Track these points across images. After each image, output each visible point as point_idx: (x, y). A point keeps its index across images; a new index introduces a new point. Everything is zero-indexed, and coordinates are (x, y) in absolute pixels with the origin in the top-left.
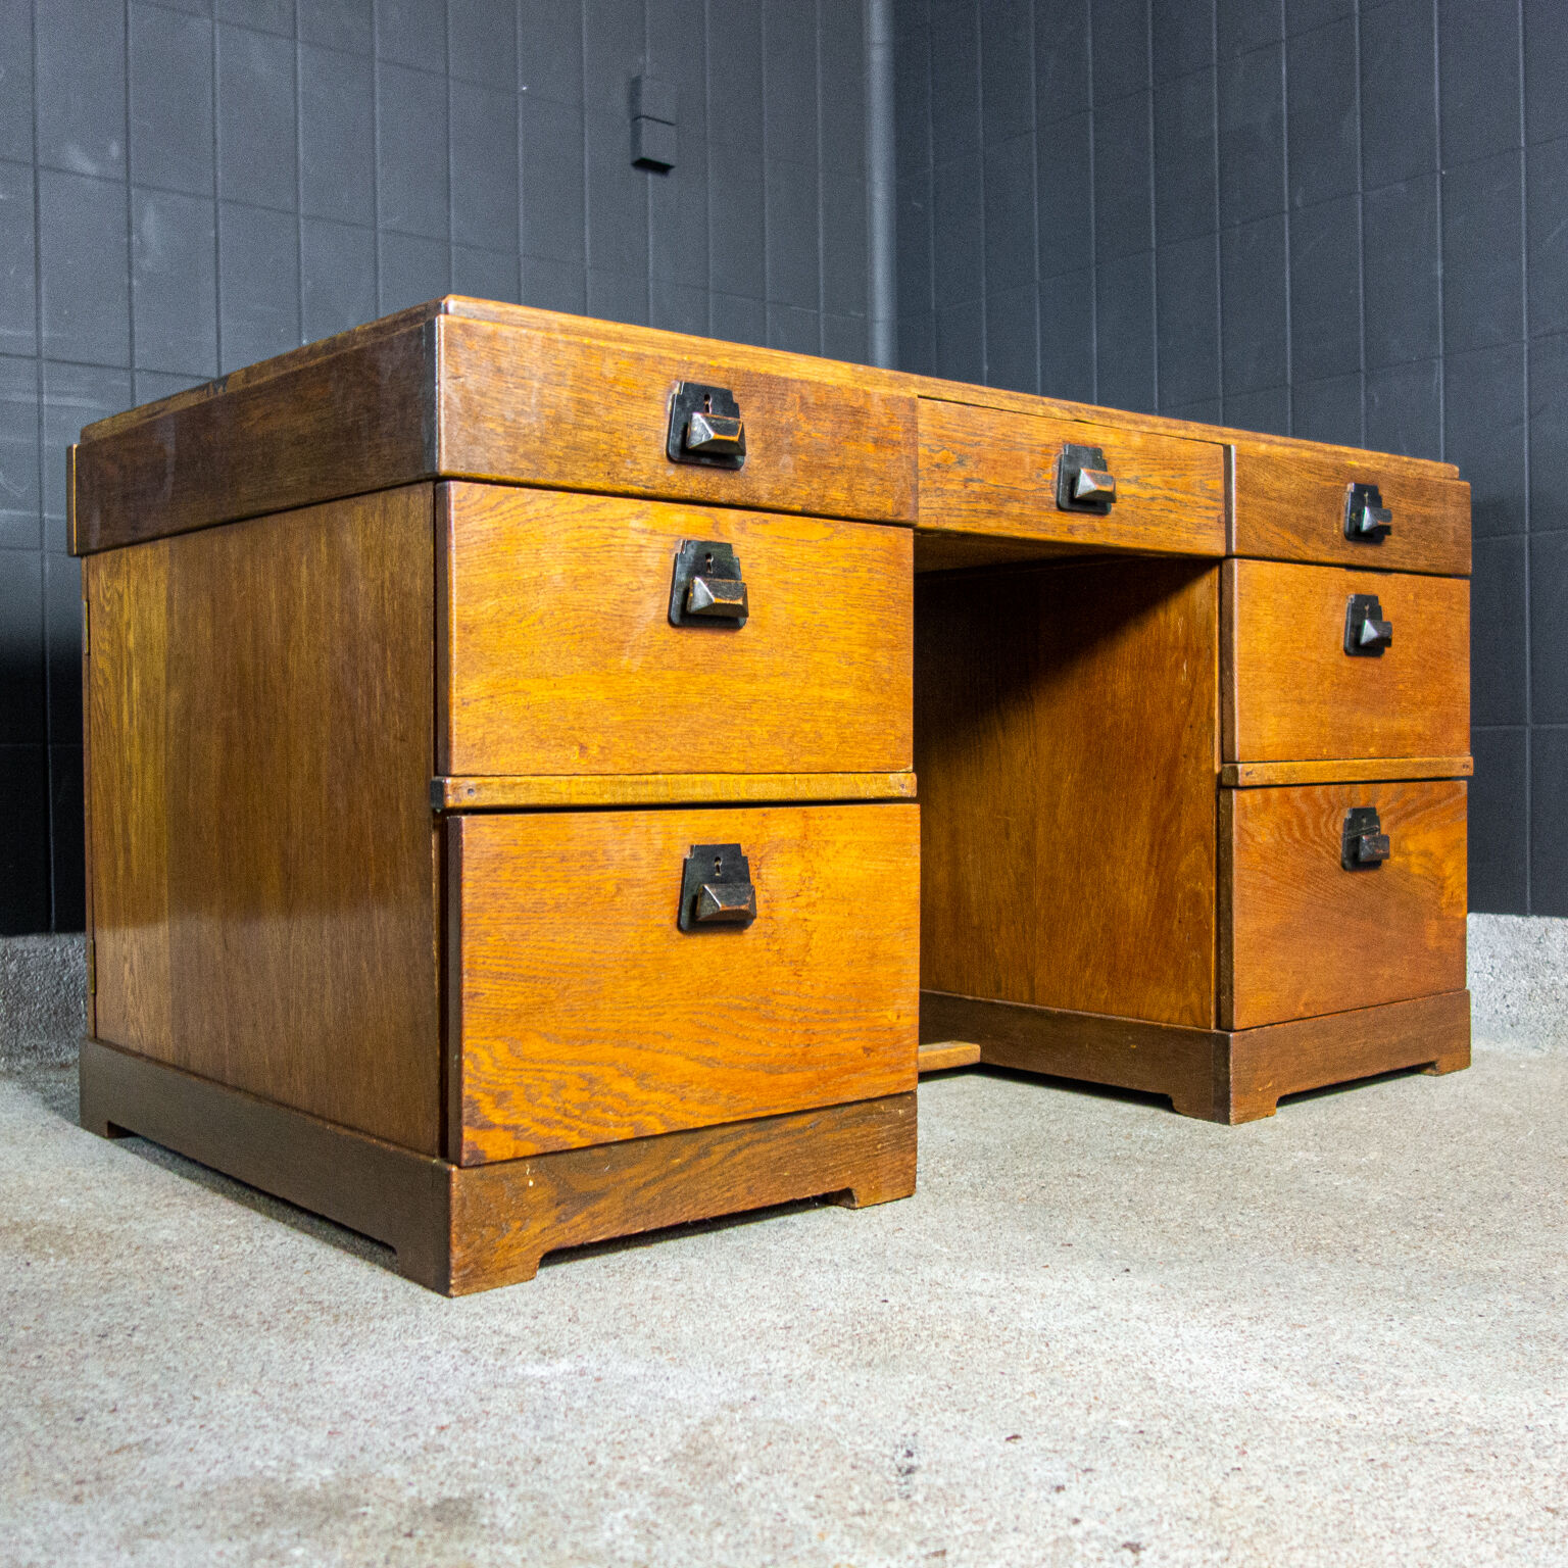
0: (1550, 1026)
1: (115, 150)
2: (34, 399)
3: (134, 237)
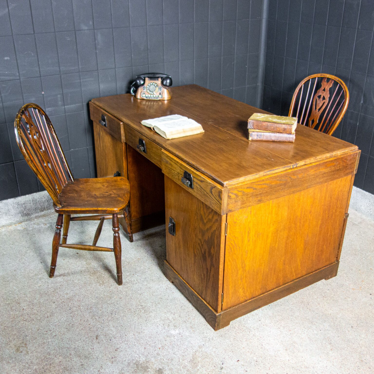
1: (91, 23)
3: (96, 41)
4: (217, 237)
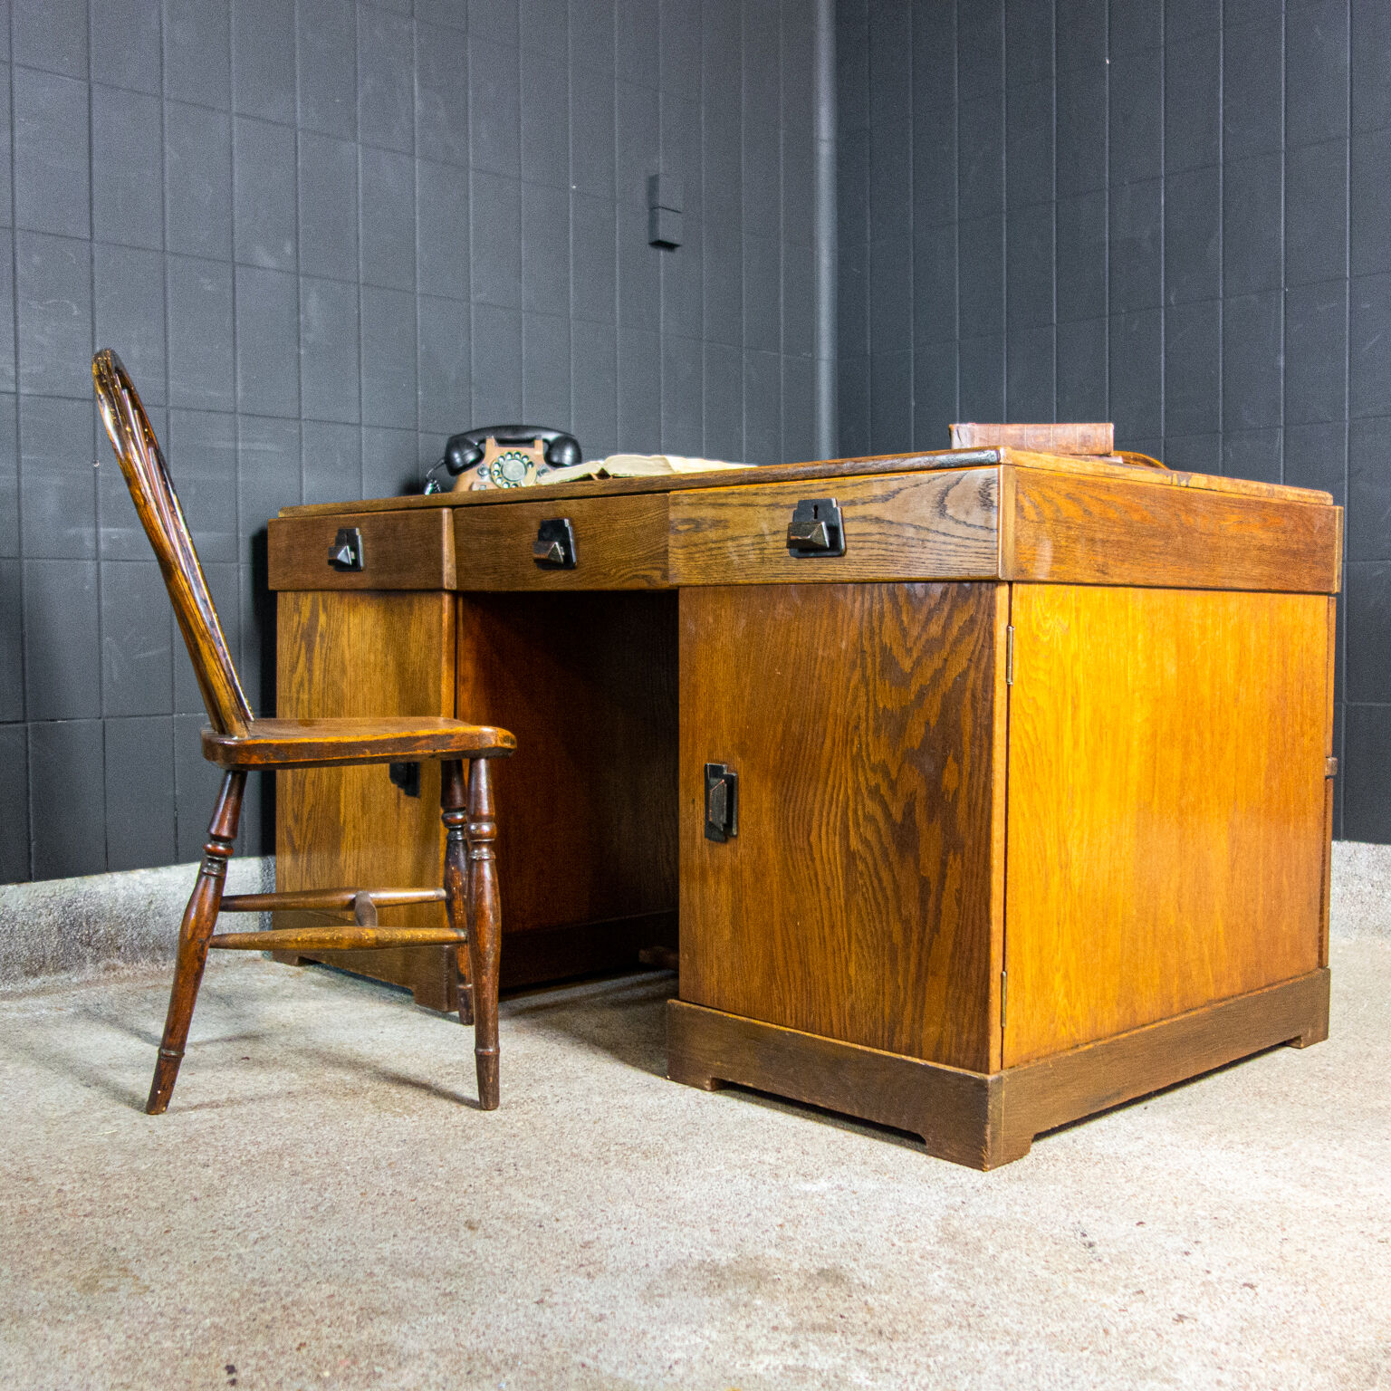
0: (1357, 921)
1: (288, 249)
2: (231, 445)
3: (302, 317)
4: (973, 696)
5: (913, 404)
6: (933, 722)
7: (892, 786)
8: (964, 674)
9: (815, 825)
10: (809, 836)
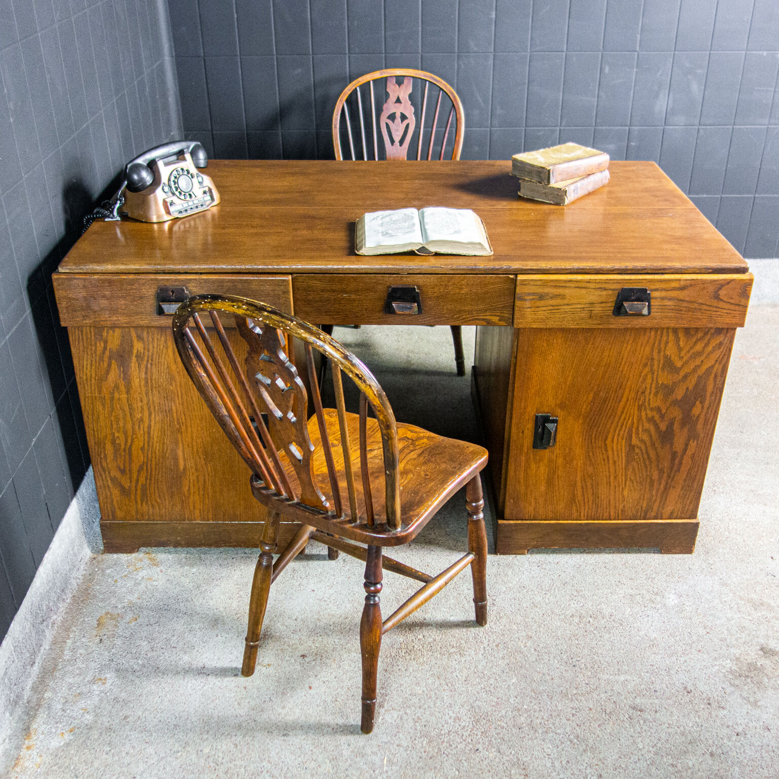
5: (236, 16)
6: (691, 388)
7: (662, 417)
8: (713, 366)
9: (610, 436)
10: (605, 440)
